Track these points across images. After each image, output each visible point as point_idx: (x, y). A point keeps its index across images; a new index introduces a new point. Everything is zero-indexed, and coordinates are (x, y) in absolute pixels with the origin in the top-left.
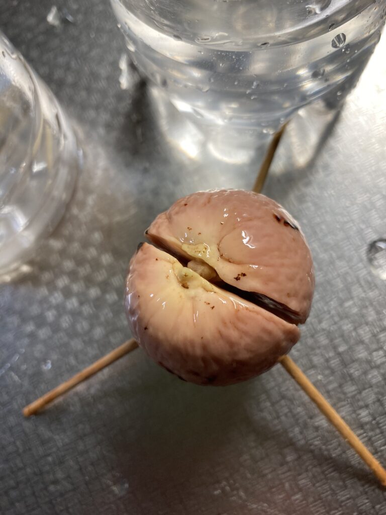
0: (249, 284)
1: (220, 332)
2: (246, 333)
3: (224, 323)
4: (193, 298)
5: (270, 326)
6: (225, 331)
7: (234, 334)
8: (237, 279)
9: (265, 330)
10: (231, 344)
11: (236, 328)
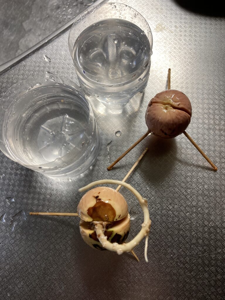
0: (181, 106)
1: (176, 117)
2: (182, 117)
3: (177, 115)
4: (169, 111)
5: (186, 115)
6: (177, 116)
7: (179, 117)
8: (178, 105)
9: (185, 116)
10: (179, 119)
11: (180, 116)
